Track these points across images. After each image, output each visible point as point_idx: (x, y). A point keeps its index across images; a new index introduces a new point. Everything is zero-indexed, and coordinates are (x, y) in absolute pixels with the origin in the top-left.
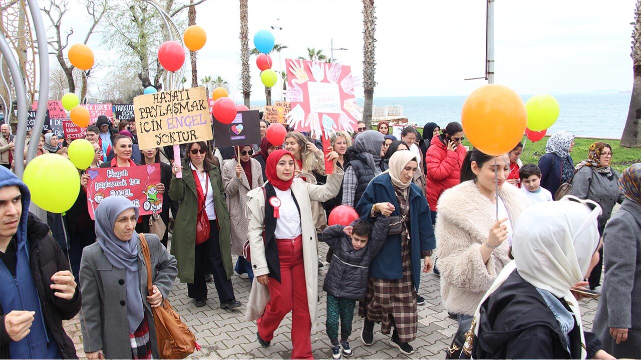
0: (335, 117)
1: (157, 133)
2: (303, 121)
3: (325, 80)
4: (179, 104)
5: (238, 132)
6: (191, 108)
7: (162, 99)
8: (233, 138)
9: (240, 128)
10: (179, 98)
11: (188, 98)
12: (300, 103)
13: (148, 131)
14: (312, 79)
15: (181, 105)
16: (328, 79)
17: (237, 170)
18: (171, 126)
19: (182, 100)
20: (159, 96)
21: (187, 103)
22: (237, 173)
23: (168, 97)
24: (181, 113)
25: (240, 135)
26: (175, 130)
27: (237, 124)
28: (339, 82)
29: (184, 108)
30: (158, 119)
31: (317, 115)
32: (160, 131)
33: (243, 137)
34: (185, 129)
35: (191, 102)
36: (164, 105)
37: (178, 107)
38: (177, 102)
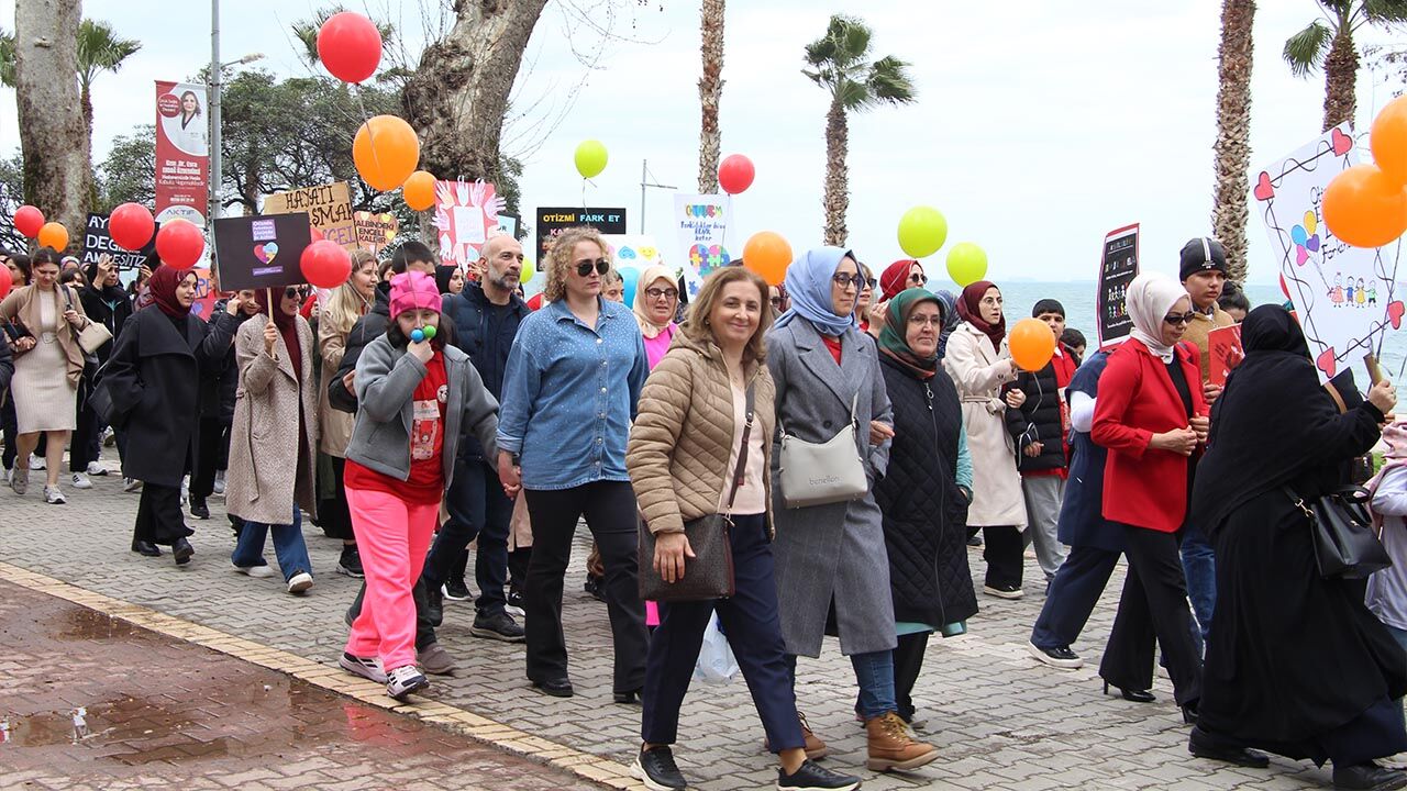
3: (470, 204)
4: (320, 209)
5: (268, 259)
6: (335, 216)
7: (297, 201)
8: (257, 272)
9: (271, 251)
10: (320, 200)
11: (332, 201)
17: (268, 336)
19: (324, 203)
20: (294, 197)
21: (331, 207)
22: (267, 341)
23: (305, 200)
24: (323, 224)
25: (272, 265)
27: (265, 242)
29: (327, 216)
33: (279, 270)
35: (335, 205)
37: (318, 214)
38: (317, 207)
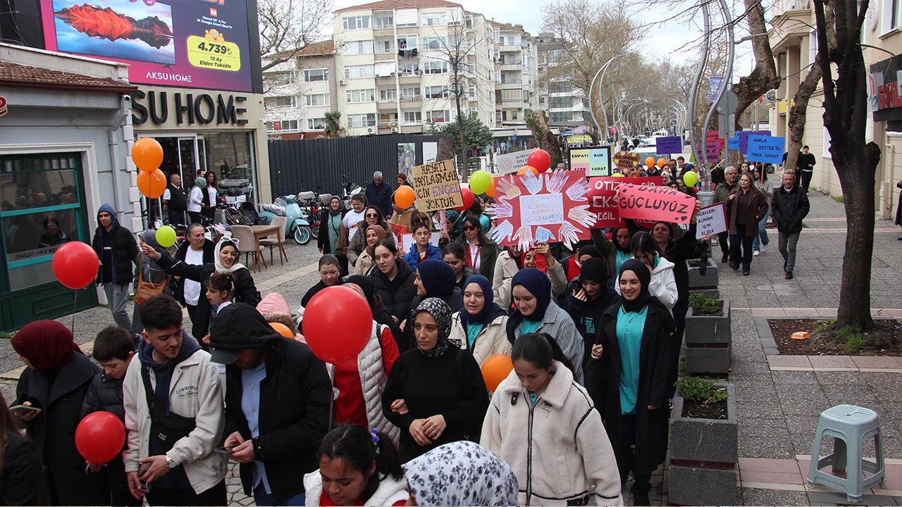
0: (554, 228)
1: (427, 199)
2: (510, 235)
3: (544, 191)
6: (448, 178)
10: (439, 169)
11: (445, 170)
12: (508, 219)
13: (421, 198)
14: (525, 192)
15: (441, 176)
16: (548, 190)
18: (435, 194)
19: (441, 171)
21: (445, 173)
23: (431, 170)
26: (438, 197)
28: (563, 191)
29: (443, 178)
30: (426, 187)
31: (530, 228)
32: (429, 198)
34: (445, 196)
35: (447, 172)
36: (429, 175)
37: (439, 177)
38: (438, 173)
